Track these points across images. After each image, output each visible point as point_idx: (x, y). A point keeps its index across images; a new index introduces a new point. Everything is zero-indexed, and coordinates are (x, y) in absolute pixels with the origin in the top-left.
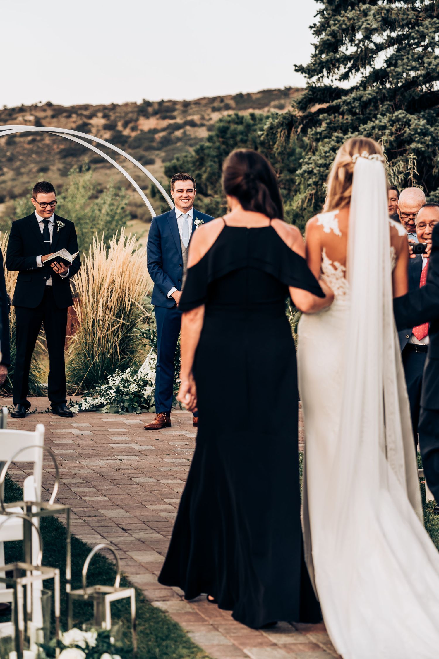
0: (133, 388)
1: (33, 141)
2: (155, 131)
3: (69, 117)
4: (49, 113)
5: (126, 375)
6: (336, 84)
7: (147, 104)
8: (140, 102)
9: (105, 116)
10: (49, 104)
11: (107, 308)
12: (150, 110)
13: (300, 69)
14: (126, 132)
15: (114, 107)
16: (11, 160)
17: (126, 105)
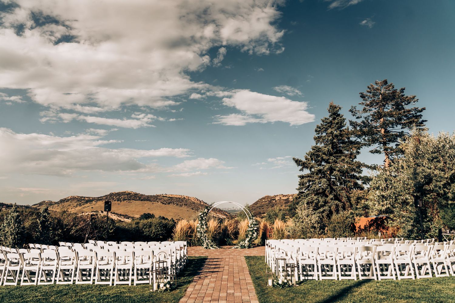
0: (244, 244)
4: (282, 196)
5: (243, 242)
6: (303, 191)
10: (282, 195)
11: (243, 231)
13: (296, 189)
16: (276, 204)
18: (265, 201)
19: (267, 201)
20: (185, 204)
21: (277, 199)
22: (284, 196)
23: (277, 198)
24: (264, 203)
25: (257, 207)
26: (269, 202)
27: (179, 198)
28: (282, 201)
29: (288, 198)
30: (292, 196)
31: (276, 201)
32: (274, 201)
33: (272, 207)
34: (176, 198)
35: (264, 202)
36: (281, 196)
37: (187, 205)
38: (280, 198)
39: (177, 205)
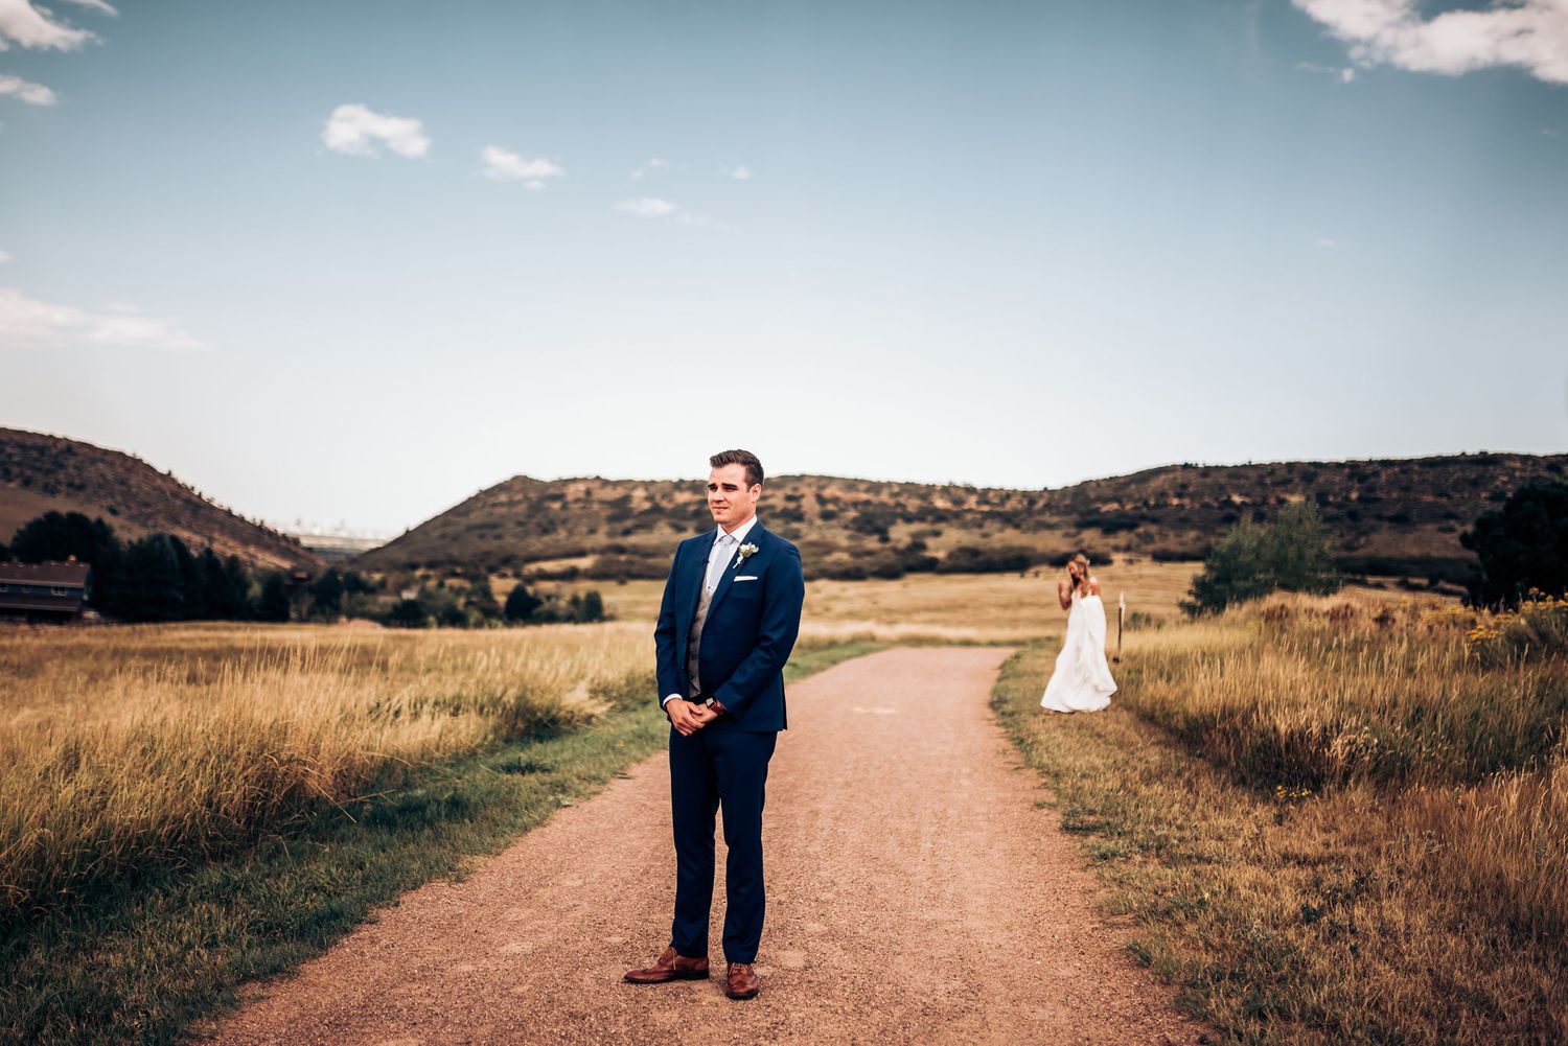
1: (584, 508)
2: (687, 504)
3: (614, 489)
4: (597, 484)
7: (681, 481)
8: (675, 480)
9: (647, 489)
10: (598, 478)
12: (683, 486)
14: (665, 504)
15: (653, 482)
16: (564, 520)
17: (664, 482)
18: (511, 504)
19: (519, 502)
20: (70, 485)
21: (570, 498)
22: (606, 483)
23: (572, 492)
24: (503, 510)
25: (470, 529)
26: (530, 507)
27: (42, 450)
28: (596, 507)
29: (627, 499)
30: (647, 485)
31: (565, 507)
32: (556, 506)
33: (546, 531)
34: (23, 447)
35: (502, 504)
36: (591, 485)
37: (81, 488)
38: (588, 492)
39: (27, 483)
